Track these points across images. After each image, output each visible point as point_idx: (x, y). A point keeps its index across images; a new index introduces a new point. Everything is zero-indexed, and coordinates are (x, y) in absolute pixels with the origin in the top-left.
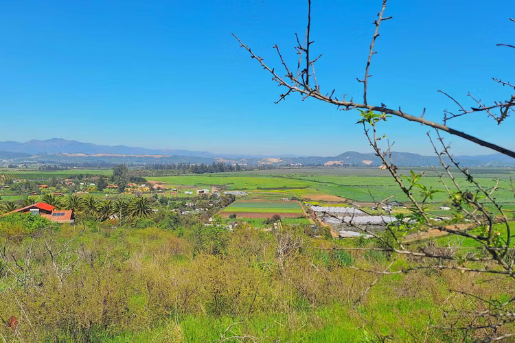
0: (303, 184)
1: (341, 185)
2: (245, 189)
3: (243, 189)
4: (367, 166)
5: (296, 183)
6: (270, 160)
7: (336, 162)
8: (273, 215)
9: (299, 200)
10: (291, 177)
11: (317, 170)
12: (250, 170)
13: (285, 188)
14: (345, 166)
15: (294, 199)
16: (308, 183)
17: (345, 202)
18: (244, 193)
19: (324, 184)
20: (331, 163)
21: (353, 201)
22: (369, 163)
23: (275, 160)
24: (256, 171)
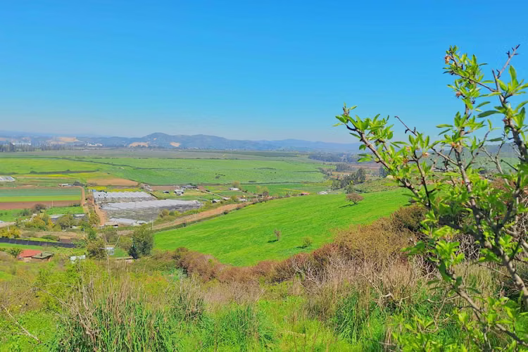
0: (92, 167)
1: (138, 168)
2: (14, 173)
3: (9, 174)
4: (174, 148)
5: (84, 166)
6: (63, 138)
7: (142, 144)
8: (34, 204)
9: (82, 185)
10: (80, 160)
11: (117, 152)
12: (31, 150)
13: (68, 172)
14: (150, 147)
15: (76, 184)
16: (99, 166)
17: (137, 186)
18: (12, 179)
19: (118, 167)
20: (135, 144)
21: (146, 184)
22: (177, 145)
23: (69, 140)
24: (38, 152)
